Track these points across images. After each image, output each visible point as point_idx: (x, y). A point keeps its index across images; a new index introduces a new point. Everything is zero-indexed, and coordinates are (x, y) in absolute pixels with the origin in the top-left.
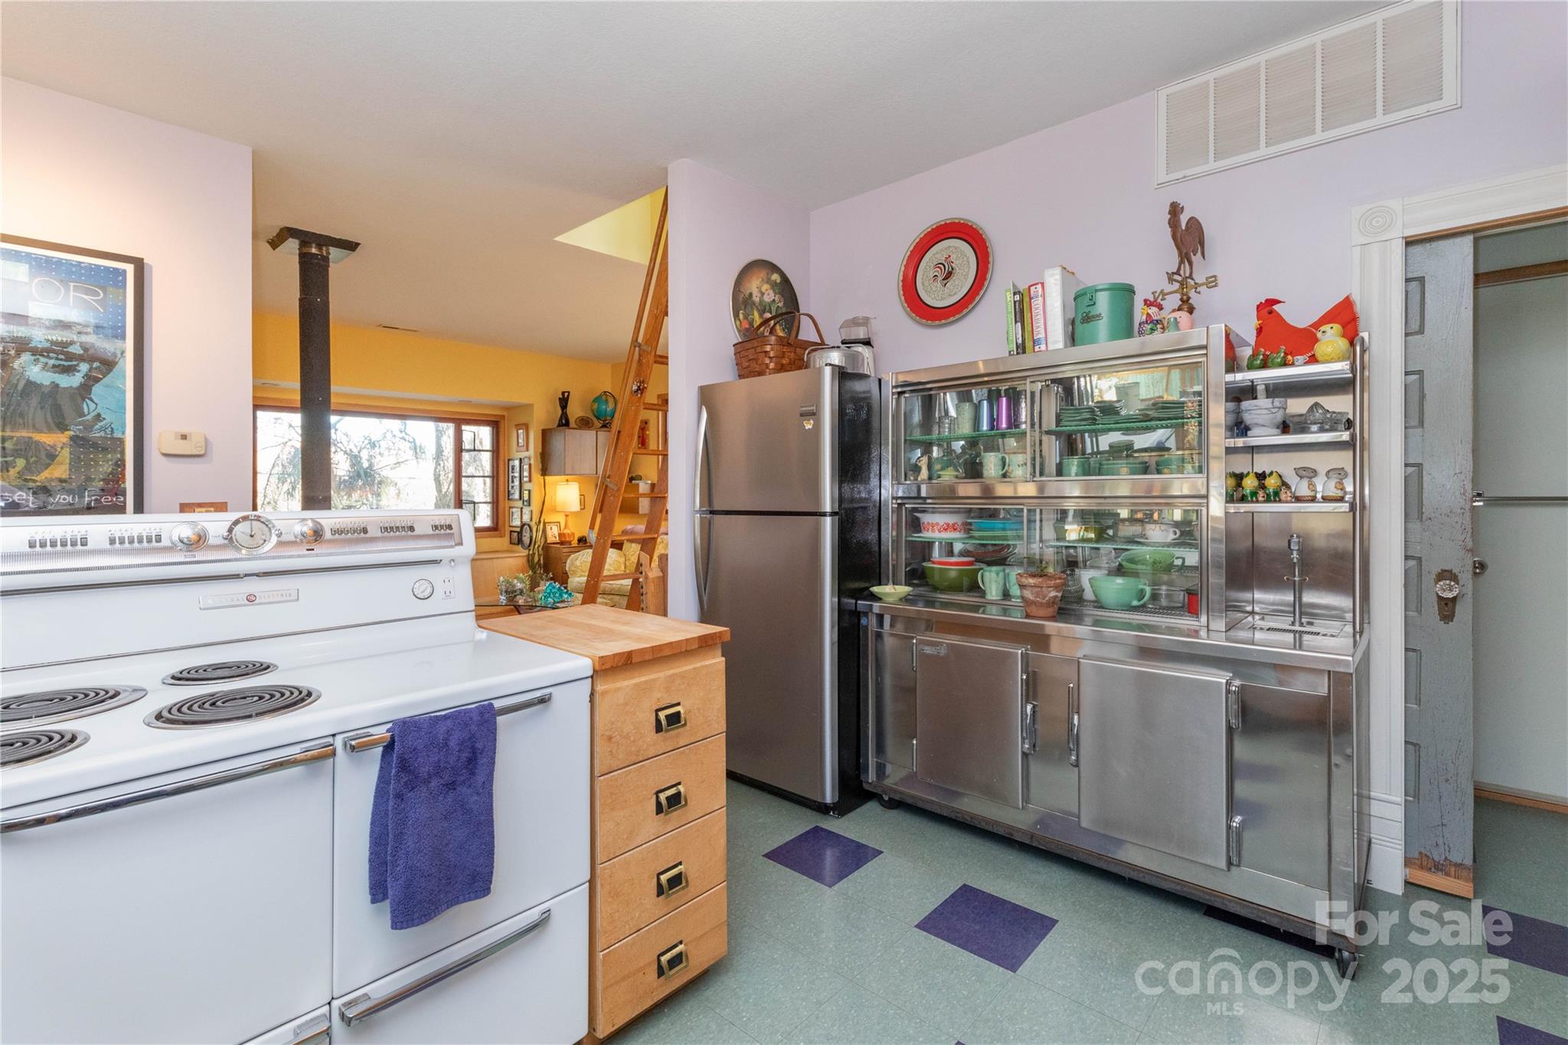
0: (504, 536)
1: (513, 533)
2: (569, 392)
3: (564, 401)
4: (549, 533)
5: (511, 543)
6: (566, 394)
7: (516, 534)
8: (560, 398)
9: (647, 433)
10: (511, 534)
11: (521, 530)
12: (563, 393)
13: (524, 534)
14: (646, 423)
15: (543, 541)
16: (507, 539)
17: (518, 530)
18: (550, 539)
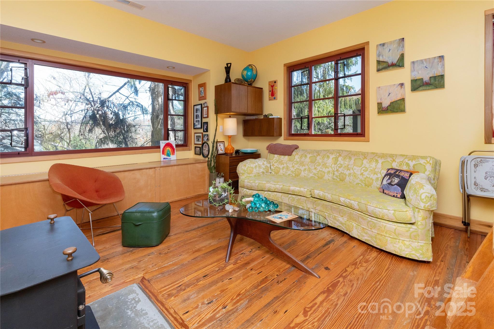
0: (191, 150)
1: (197, 148)
2: (231, 64)
3: (228, 69)
4: (219, 148)
5: (195, 154)
6: (229, 65)
7: (198, 149)
8: (225, 67)
9: (276, 88)
10: (195, 149)
11: (202, 146)
12: (227, 64)
13: (204, 148)
14: (275, 82)
15: (216, 153)
16: (192, 152)
17: (201, 146)
18: (220, 152)
